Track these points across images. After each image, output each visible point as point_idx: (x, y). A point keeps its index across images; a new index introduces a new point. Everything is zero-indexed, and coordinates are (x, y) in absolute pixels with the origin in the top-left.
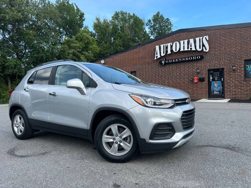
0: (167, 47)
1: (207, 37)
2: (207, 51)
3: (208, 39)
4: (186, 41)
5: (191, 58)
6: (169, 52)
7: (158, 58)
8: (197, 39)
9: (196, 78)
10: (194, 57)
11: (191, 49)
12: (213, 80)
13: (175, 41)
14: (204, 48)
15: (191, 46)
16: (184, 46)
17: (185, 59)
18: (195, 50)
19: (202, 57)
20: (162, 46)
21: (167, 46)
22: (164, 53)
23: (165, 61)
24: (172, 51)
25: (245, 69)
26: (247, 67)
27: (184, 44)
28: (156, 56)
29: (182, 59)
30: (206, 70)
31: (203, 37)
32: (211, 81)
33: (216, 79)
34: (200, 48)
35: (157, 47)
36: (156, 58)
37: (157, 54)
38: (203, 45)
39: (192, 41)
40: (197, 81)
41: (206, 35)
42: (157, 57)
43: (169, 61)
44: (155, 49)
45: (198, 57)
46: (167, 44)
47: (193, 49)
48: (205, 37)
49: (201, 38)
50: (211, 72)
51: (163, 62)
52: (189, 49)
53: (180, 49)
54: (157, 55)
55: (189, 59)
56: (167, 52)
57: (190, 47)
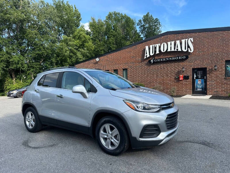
0: (155, 48)
1: (192, 39)
2: (191, 52)
3: (192, 41)
4: (173, 43)
5: (177, 58)
6: (158, 52)
7: (147, 57)
8: (183, 41)
9: (181, 76)
10: (180, 57)
11: (177, 49)
12: (197, 78)
13: (164, 42)
14: (189, 49)
15: (177, 47)
16: (171, 47)
17: (172, 59)
18: (181, 50)
19: (187, 58)
20: (151, 46)
21: (155, 46)
22: (153, 53)
23: (154, 60)
24: (160, 51)
25: (226, 69)
26: (228, 67)
27: (171, 45)
28: (145, 55)
29: (169, 59)
30: (191, 69)
31: (188, 39)
32: (195, 78)
33: (199, 77)
34: (185, 49)
35: (147, 48)
36: (145, 58)
37: (146, 54)
39: (178, 42)
40: (182, 78)
41: (191, 37)
42: (146, 56)
43: (157, 60)
44: (145, 49)
45: (184, 57)
46: (156, 45)
47: (180, 50)
48: (190, 39)
49: (187, 40)
50: (195, 71)
51: (152, 61)
52: (176, 50)
53: (167, 49)
54: (146, 55)
55: (175, 58)
56: (155, 52)
57: (176, 48)
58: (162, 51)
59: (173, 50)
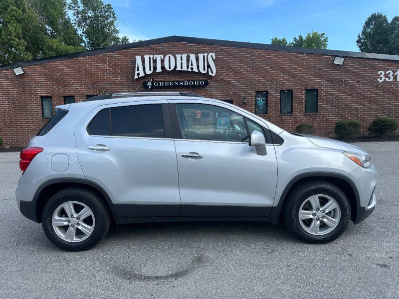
0: (155, 61)
1: (214, 55)
2: (214, 75)
3: (214, 58)
4: (184, 56)
5: (191, 83)
6: (159, 70)
7: (140, 76)
8: (201, 56)
9: (198, 112)
10: (197, 82)
11: (192, 69)
12: (220, 115)
13: (168, 54)
14: (209, 69)
15: (192, 65)
16: (182, 63)
17: (184, 83)
18: (197, 71)
19: (207, 83)
20: (147, 57)
21: (155, 59)
22: (150, 70)
23: (152, 83)
24: (163, 67)
25: (256, 103)
26: (258, 100)
27: (182, 60)
28: (136, 72)
29: (179, 83)
31: (208, 54)
32: (217, 116)
34: (204, 70)
35: (138, 59)
36: (136, 77)
37: (138, 70)
38: (209, 66)
39: (193, 57)
40: (199, 116)
41: (212, 52)
42: (138, 74)
43: (159, 84)
44: (134, 61)
45: (202, 83)
46: (155, 56)
47: (195, 70)
48: (211, 54)
49: (206, 55)
51: (149, 84)
52: (190, 70)
53: (176, 67)
54: (138, 72)
55: (188, 83)
57: (190, 67)
58: (167, 68)
59: (185, 68)
